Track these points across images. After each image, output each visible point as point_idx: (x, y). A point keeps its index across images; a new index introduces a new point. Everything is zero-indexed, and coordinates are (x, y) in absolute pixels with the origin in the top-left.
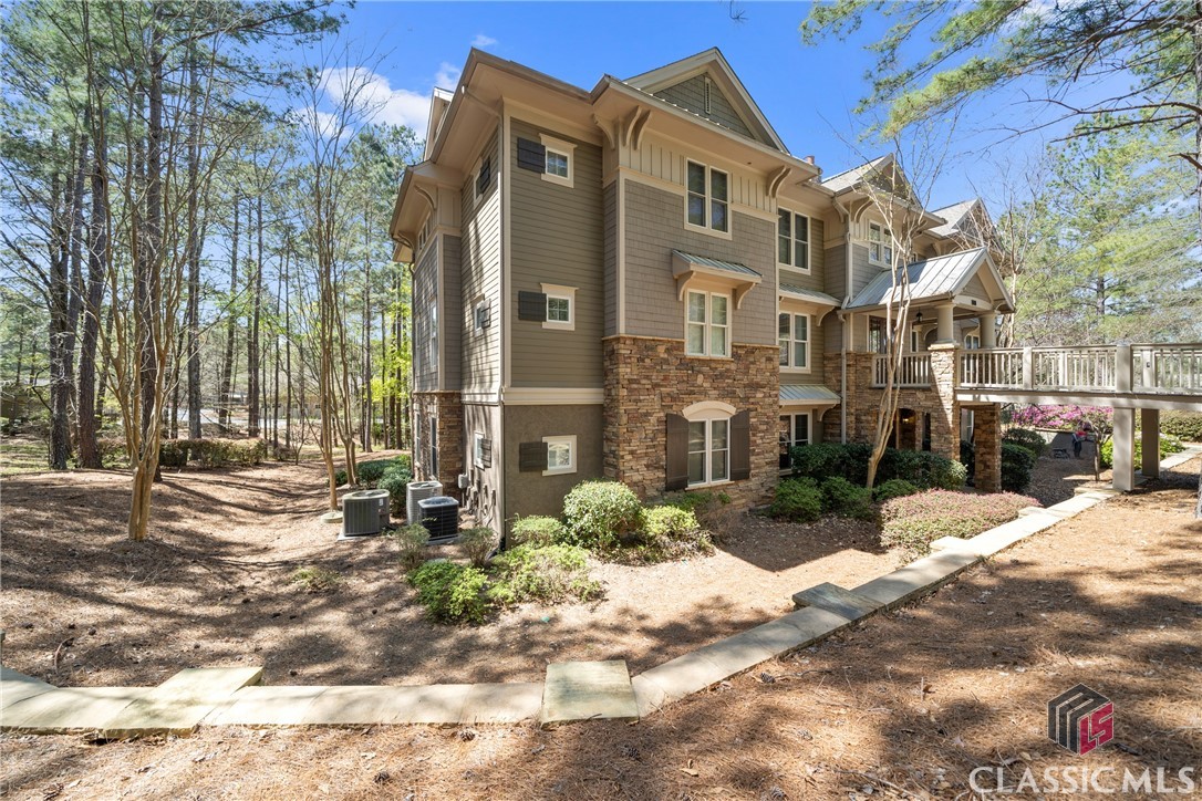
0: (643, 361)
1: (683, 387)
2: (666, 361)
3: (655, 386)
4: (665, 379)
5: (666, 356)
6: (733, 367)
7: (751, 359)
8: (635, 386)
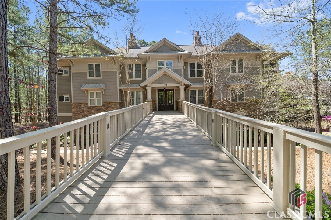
0: (77, 108)
1: (88, 112)
2: (83, 107)
3: (81, 113)
4: (83, 111)
5: (83, 106)
6: (103, 107)
7: (109, 105)
8: (75, 113)
